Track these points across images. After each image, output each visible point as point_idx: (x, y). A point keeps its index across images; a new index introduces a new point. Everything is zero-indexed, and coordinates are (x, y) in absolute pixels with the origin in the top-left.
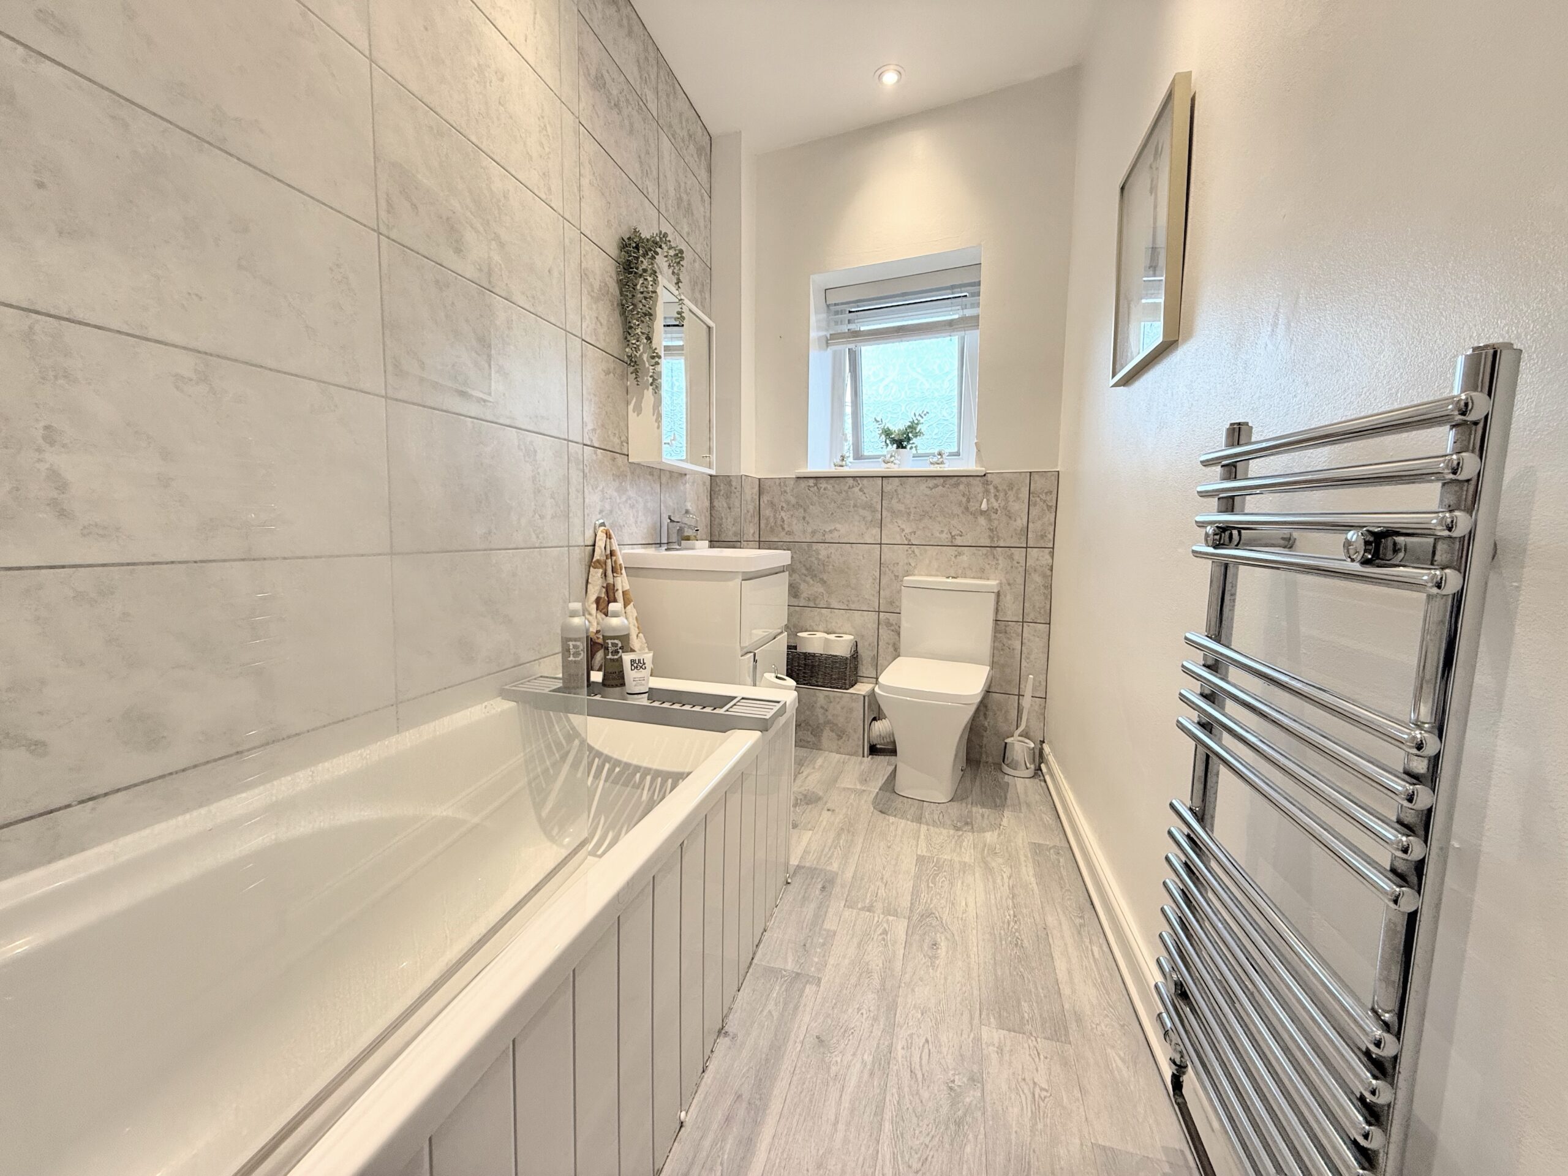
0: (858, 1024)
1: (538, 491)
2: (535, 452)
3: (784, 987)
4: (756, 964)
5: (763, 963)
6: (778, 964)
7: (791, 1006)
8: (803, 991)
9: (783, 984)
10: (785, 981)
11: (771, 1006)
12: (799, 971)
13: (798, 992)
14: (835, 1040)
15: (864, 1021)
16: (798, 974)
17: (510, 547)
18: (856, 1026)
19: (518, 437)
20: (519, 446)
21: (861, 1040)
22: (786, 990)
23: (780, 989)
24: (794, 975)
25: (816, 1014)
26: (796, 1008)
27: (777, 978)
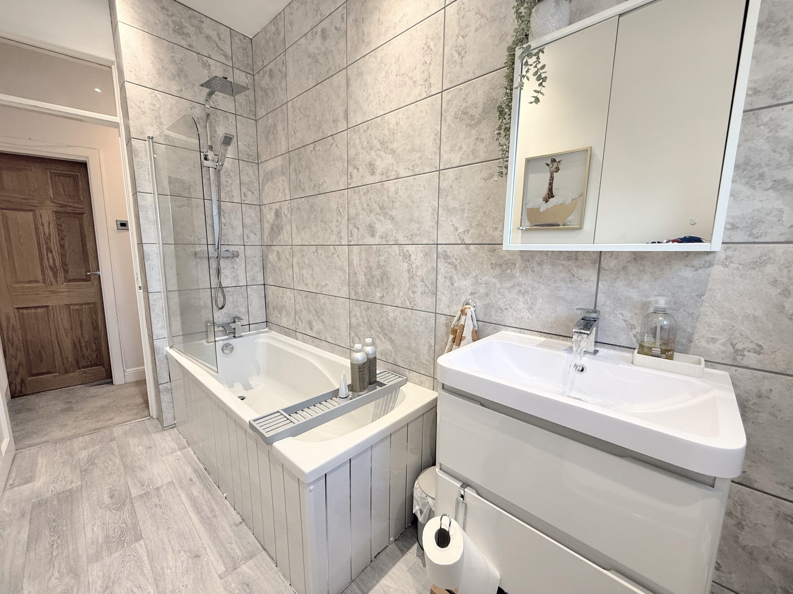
0: (182, 580)
1: (411, 278)
2: (410, 255)
3: (236, 558)
4: (262, 552)
5: (258, 556)
6: (251, 563)
7: (224, 555)
8: (225, 564)
9: (238, 557)
10: (238, 559)
11: (234, 546)
12: (236, 571)
13: (227, 562)
14: (190, 563)
15: (180, 584)
16: (236, 569)
17: (393, 305)
18: (183, 578)
19: (399, 249)
20: (400, 253)
21: (176, 575)
22: (234, 557)
23: (237, 555)
24: (237, 566)
25: (208, 563)
26: (221, 556)
27: (243, 556)
